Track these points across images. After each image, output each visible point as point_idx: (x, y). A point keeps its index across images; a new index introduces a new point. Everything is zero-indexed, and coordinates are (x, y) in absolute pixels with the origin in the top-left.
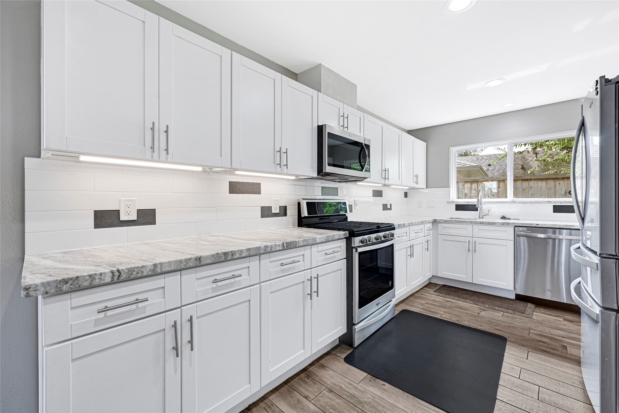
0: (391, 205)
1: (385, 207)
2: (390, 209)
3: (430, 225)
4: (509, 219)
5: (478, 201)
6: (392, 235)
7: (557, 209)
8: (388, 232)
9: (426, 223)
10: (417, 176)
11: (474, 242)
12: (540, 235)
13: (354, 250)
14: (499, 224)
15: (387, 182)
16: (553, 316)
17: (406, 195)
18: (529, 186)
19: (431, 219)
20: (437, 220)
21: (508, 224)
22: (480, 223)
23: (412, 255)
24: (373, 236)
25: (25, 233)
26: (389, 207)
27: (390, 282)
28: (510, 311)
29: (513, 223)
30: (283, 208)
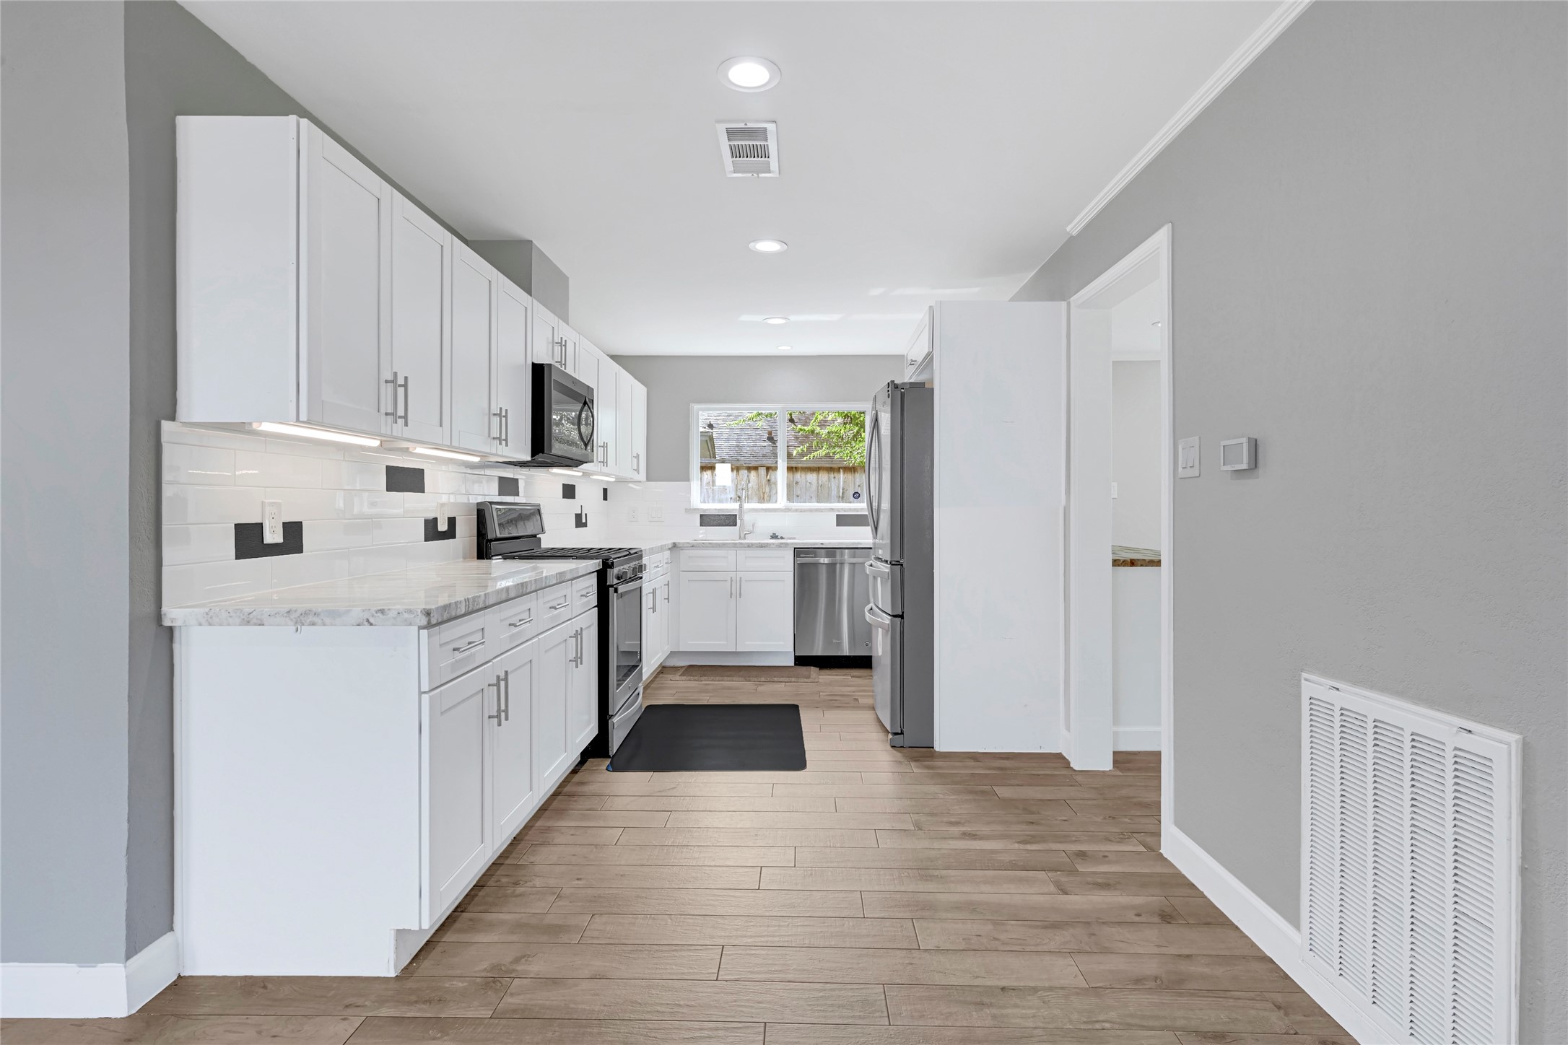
0: (586, 515)
1: (580, 522)
3: (669, 553)
4: (782, 538)
5: (741, 507)
6: (640, 570)
7: (843, 520)
10: (638, 457)
11: (738, 579)
12: (822, 559)
13: (611, 590)
14: (774, 546)
16: (840, 676)
17: (605, 495)
18: (793, 481)
19: (669, 542)
20: (679, 543)
21: (786, 545)
22: (749, 546)
23: (654, 609)
25: (162, 566)
28: (793, 679)
29: (792, 543)
30: (452, 522)
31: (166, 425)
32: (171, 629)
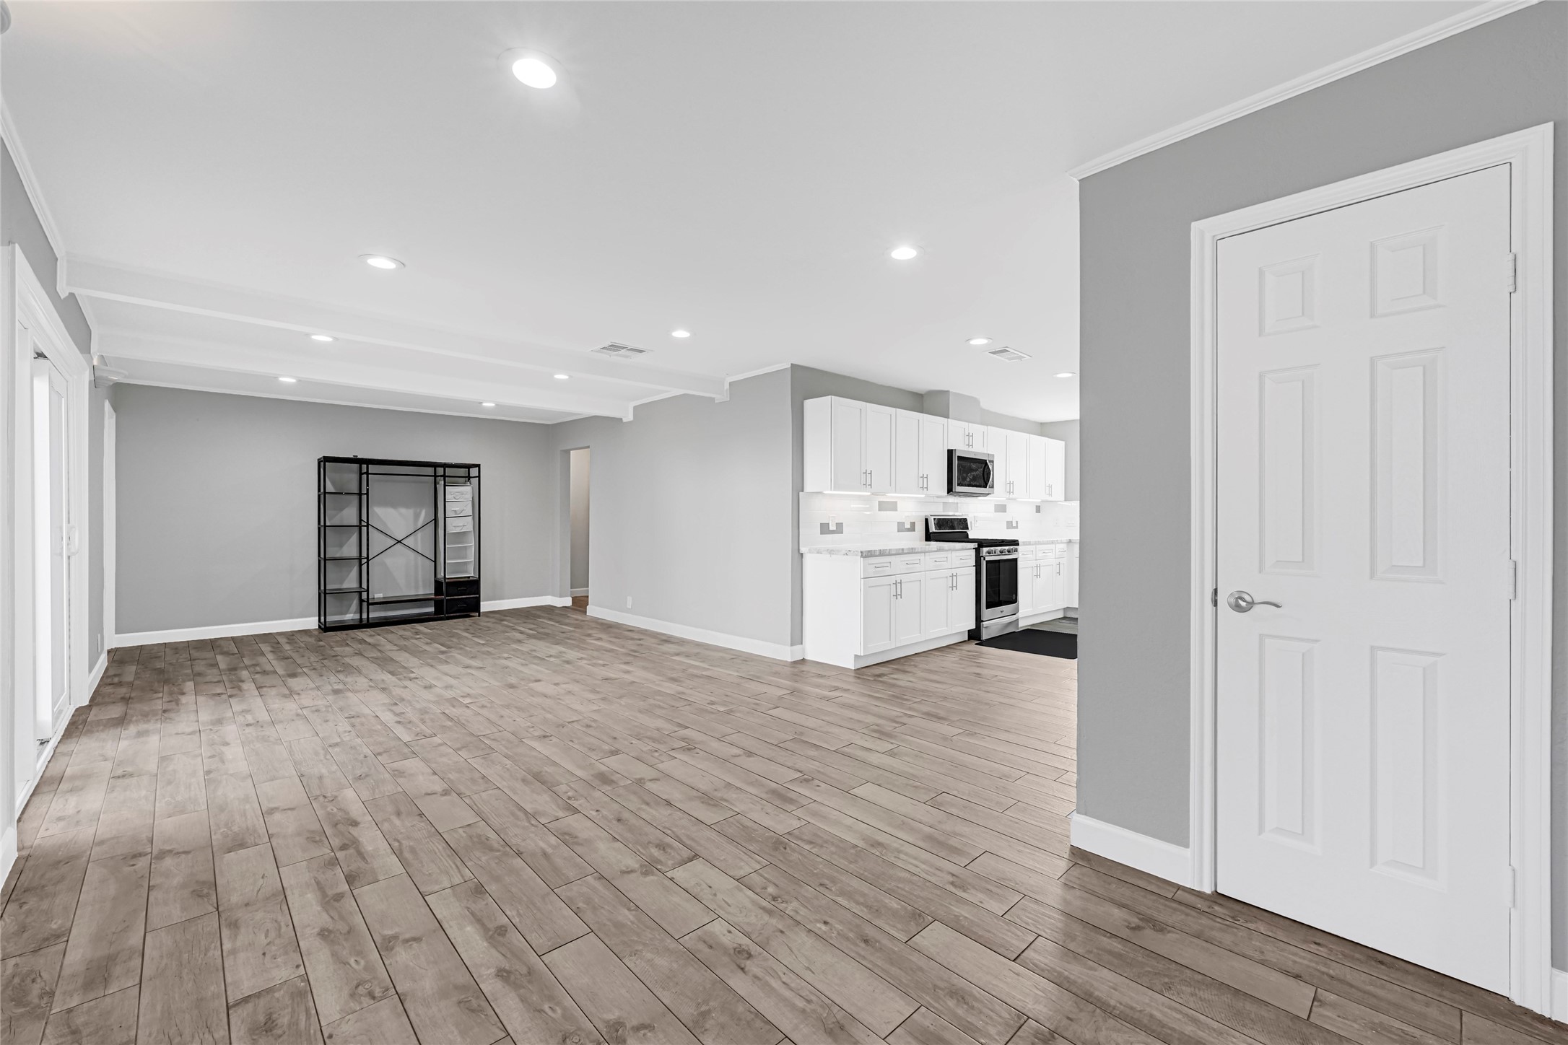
0: (1017, 522)
1: (1009, 524)
2: (1017, 527)
3: (1064, 546)
6: (1016, 550)
8: (1012, 547)
9: (1058, 543)
10: (1050, 487)
13: (982, 558)
15: (1011, 496)
17: (1038, 509)
19: (1065, 539)
23: (1038, 576)
24: (999, 548)
26: (1014, 525)
27: (1014, 595)
30: (913, 524)
31: (801, 493)
32: (802, 554)
